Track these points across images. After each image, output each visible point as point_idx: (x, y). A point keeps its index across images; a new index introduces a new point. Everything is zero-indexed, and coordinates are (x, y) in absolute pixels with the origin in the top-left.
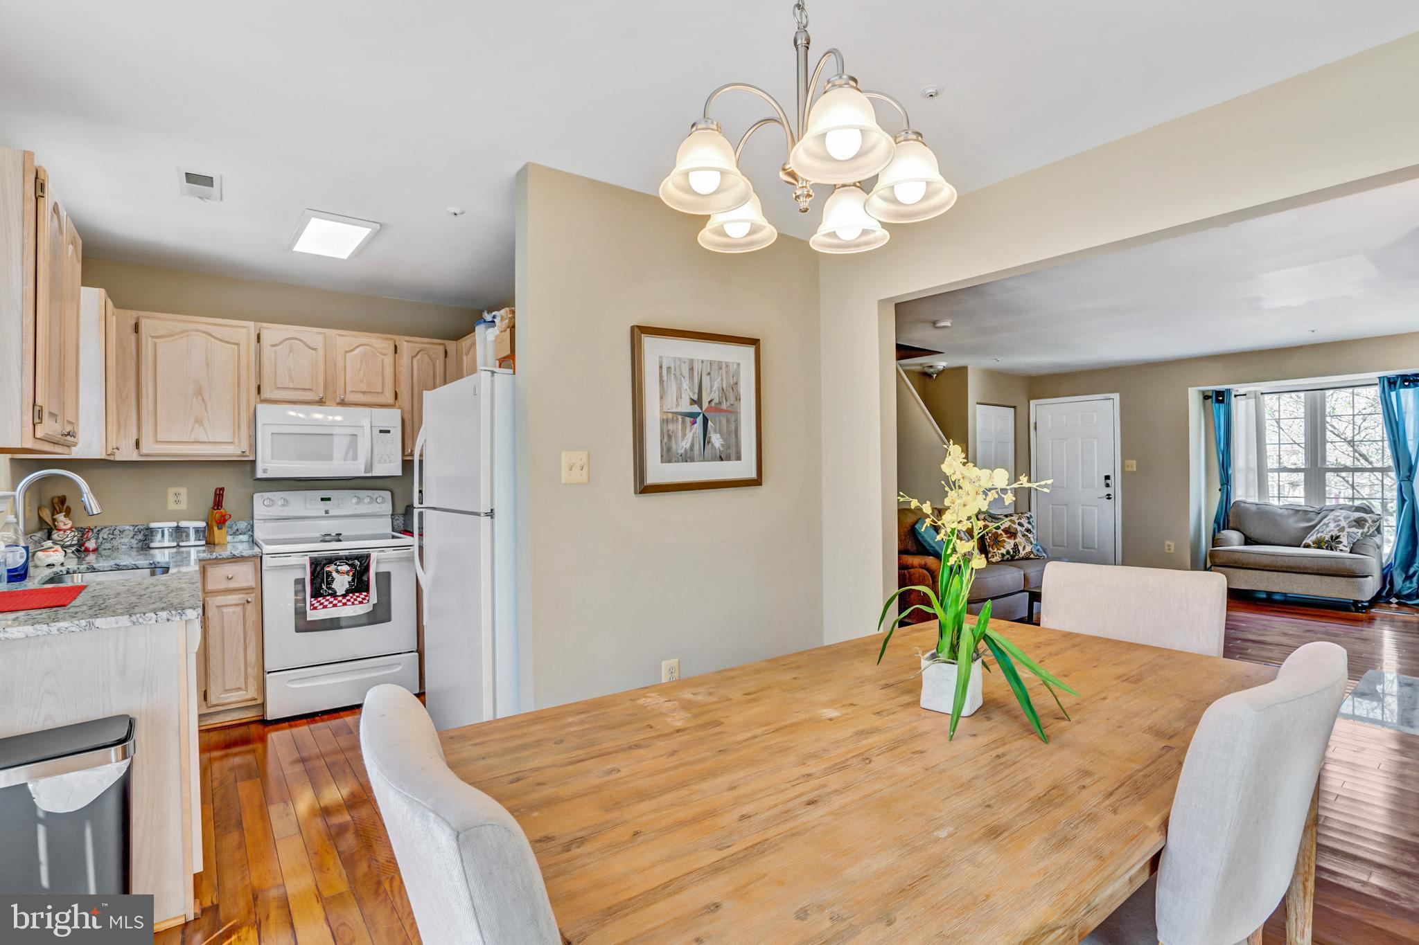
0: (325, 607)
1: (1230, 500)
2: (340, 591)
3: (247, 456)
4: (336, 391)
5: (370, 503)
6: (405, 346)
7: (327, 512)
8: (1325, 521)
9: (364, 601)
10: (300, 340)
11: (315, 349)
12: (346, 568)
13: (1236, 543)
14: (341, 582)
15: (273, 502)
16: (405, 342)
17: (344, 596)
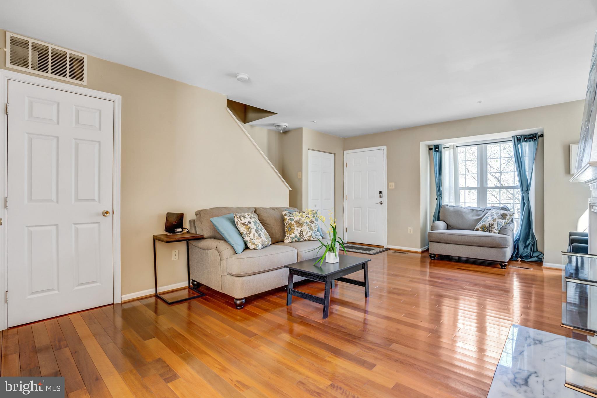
1: (441, 204)
8: (486, 215)
13: (442, 228)
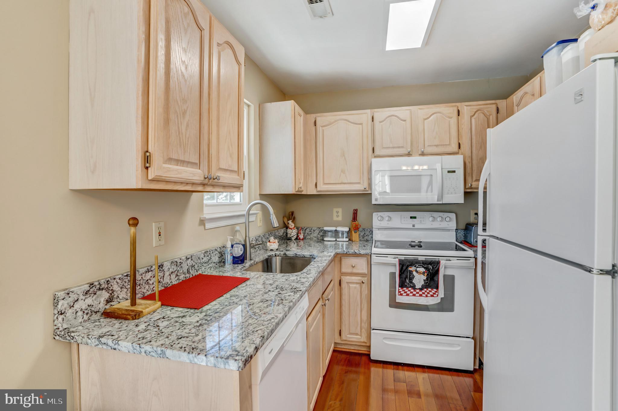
0: (408, 295)
2: (418, 286)
3: (368, 191)
4: (418, 147)
5: (441, 221)
6: (465, 109)
7: (414, 226)
9: (435, 295)
10: (396, 116)
11: (405, 121)
12: (422, 270)
14: (419, 279)
15: (382, 218)
16: (465, 107)
17: (421, 289)
